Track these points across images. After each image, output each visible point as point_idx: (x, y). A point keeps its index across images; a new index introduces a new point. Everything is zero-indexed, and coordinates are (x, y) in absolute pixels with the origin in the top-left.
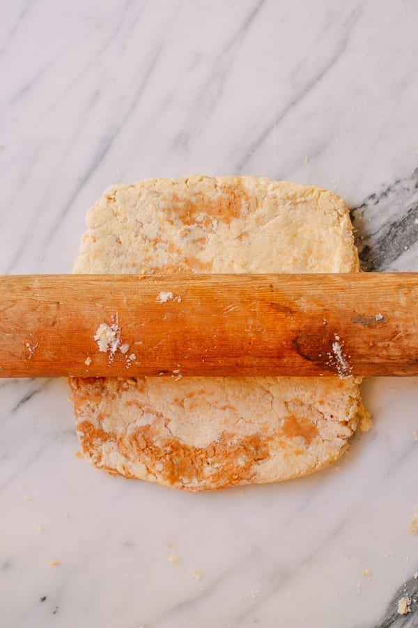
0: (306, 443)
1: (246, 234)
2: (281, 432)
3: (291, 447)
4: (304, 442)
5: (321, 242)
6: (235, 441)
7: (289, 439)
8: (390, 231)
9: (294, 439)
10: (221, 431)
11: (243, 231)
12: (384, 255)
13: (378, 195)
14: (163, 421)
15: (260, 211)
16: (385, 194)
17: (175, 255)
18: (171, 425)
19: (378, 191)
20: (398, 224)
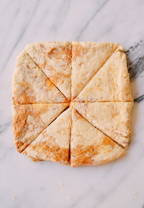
0: (112, 147)
1: (83, 63)
2: (102, 143)
3: (106, 149)
4: (111, 147)
5: (114, 65)
6: (84, 148)
7: (105, 146)
8: (139, 61)
9: (107, 146)
10: (77, 144)
11: (81, 62)
12: (137, 71)
13: (134, 47)
14: (52, 139)
15: (88, 54)
16: (136, 46)
17: (54, 72)
18: (56, 141)
19: (133, 45)
20: (142, 58)
